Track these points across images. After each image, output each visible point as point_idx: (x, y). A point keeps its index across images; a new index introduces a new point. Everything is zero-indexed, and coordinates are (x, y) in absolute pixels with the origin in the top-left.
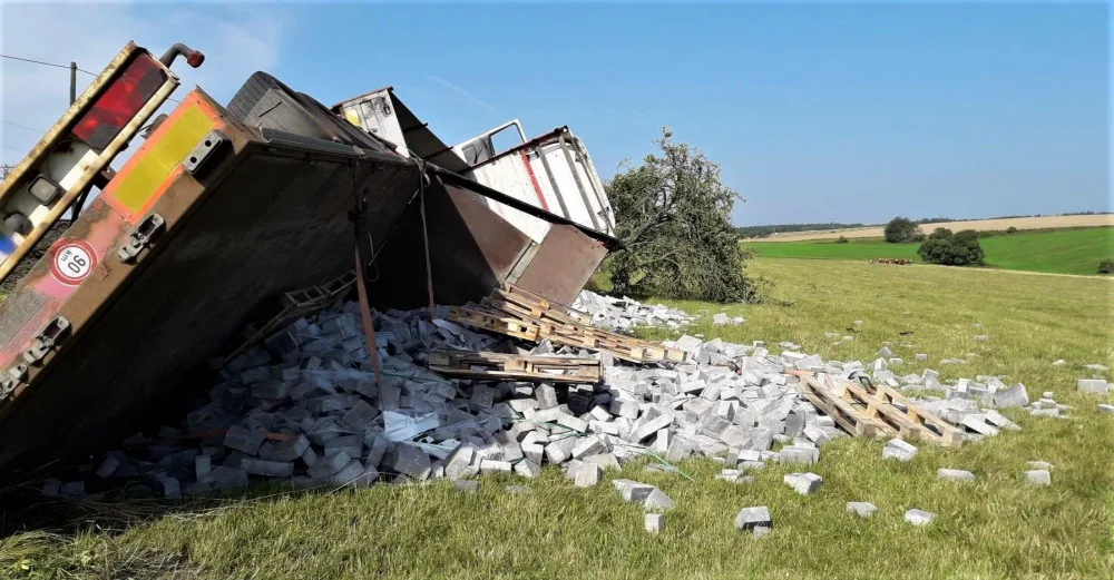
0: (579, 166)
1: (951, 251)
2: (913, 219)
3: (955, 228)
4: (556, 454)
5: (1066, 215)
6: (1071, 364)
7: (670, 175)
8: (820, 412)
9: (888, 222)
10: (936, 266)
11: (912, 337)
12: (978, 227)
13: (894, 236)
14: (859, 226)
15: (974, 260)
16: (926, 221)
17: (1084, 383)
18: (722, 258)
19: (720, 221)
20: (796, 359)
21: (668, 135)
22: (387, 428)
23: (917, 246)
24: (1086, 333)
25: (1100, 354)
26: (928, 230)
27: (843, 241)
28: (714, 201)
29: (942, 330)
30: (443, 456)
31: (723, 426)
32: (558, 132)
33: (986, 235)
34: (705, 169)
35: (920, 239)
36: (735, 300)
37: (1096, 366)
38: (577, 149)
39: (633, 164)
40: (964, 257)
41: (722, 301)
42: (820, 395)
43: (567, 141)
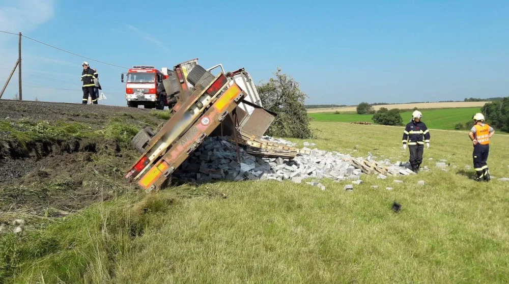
0: (248, 83)
1: (387, 118)
2: (370, 103)
3: (389, 108)
4: (286, 177)
5: (441, 102)
6: (435, 159)
7: (280, 87)
8: (356, 168)
9: (358, 104)
10: (380, 125)
11: (378, 151)
12: (400, 107)
13: (361, 111)
14: (344, 106)
15: (398, 123)
16: (376, 104)
17: (438, 164)
18: (302, 121)
19: (300, 106)
20: (341, 156)
21: (279, 71)
22: (242, 168)
23: (372, 116)
24: (442, 150)
25: (445, 157)
26: (377, 108)
27: (337, 113)
28: (297, 97)
29: (389, 149)
30: (257, 175)
31: (330, 171)
32: (240, 70)
33: (404, 111)
34: (293, 84)
35: (373, 112)
36: (307, 138)
37: (443, 160)
38: (247, 77)
39: (264, 82)
40: (393, 122)
41: (302, 138)
42: (356, 164)
43: (244, 74)
